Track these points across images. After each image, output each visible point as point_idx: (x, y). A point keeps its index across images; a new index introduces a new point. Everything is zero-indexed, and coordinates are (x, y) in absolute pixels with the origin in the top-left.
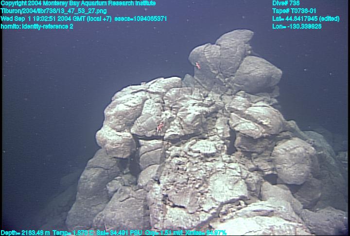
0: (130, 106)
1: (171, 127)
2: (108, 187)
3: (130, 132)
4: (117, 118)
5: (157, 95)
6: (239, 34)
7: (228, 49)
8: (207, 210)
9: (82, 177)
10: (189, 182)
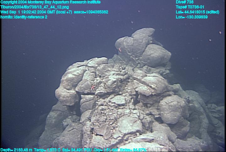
0: (75, 75)
1: (99, 88)
2: (63, 123)
3: (75, 90)
4: (67, 82)
5: (93, 68)
6: (145, 30)
7: (138, 40)
8: (115, 138)
9: (48, 116)
10: (107, 121)
